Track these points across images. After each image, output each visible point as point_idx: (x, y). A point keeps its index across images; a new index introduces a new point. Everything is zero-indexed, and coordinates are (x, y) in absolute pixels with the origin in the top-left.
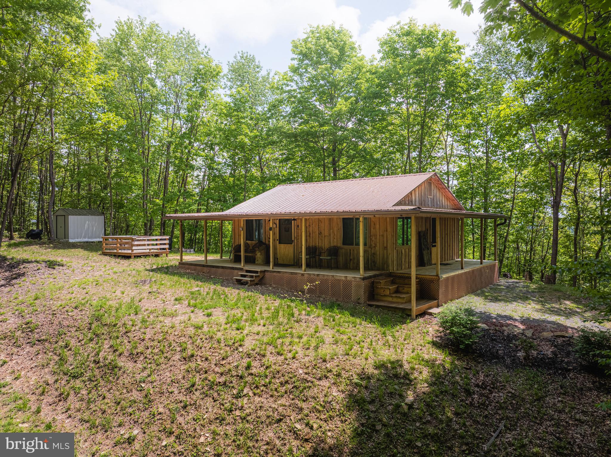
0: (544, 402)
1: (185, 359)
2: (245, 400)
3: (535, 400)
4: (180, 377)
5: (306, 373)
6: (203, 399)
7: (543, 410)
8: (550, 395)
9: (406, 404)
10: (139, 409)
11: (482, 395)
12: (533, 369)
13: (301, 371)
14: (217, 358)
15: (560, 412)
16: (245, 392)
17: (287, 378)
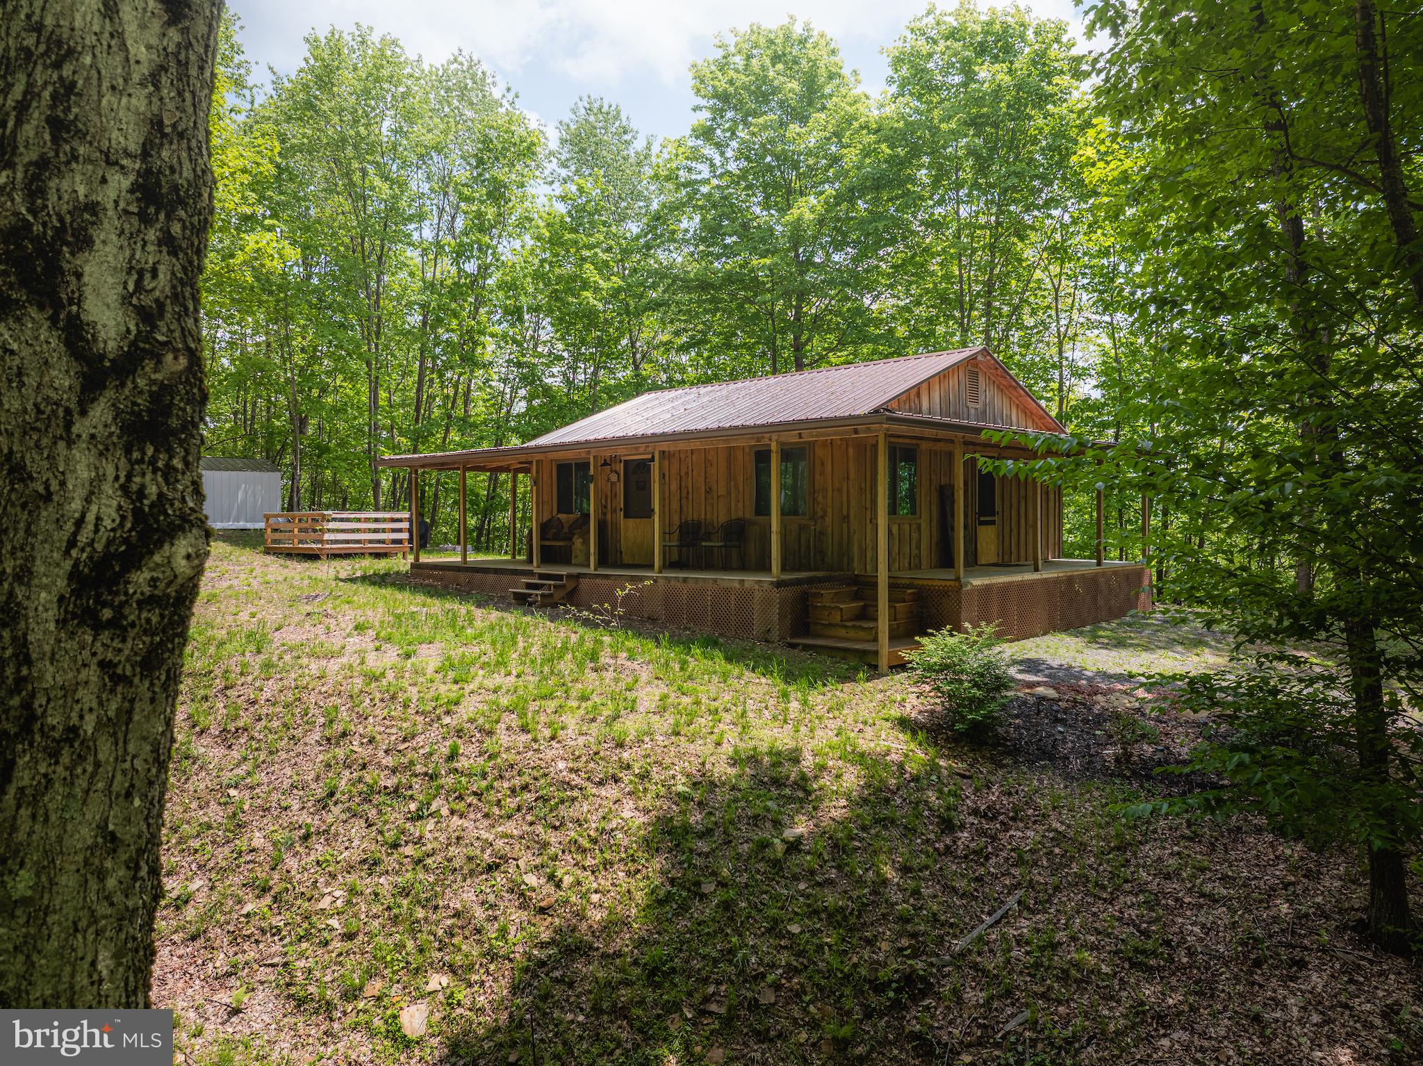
0: (1135, 854)
1: (329, 740)
2: (431, 824)
3: (1113, 849)
4: (312, 775)
5: (571, 770)
6: (345, 822)
7: (1127, 872)
8: (1155, 840)
9: (783, 840)
10: (213, 842)
11: (982, 833)
12: (1131, 784)
13: (561, 765)
14: (393, 738)
15: (1168, 877)
16: (433, 808)
17: (526, 778)
